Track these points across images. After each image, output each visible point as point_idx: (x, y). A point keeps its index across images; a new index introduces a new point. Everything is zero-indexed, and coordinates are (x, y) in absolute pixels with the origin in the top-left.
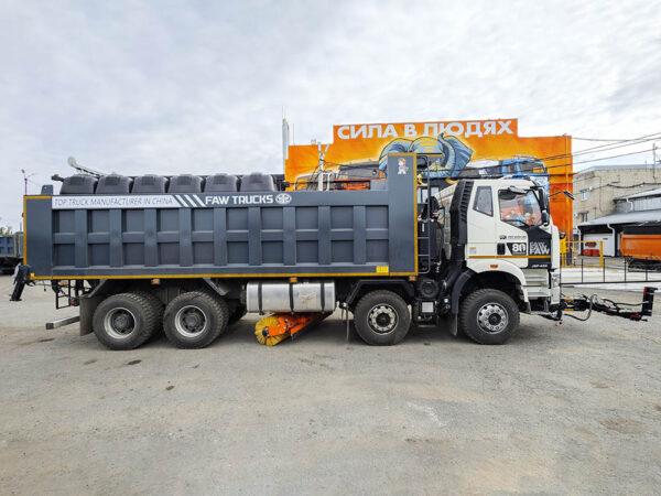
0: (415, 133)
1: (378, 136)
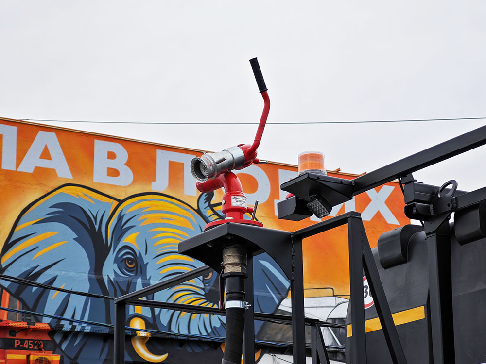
0: (126, 176)
1: (5, 166)
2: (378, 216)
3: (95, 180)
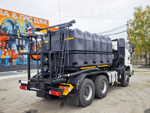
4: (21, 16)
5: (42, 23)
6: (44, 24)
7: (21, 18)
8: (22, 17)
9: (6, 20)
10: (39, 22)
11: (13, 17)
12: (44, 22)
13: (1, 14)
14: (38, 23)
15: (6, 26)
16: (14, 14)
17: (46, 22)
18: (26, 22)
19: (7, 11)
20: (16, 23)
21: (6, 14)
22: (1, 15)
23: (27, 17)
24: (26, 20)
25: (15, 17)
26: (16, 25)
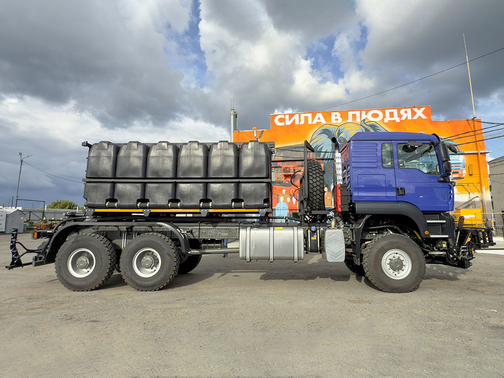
0: (340, 120)
1: (309, 123)
2: (420, 117)
3: (332, 122)
4: (350, 114)
5: (410, 118)
6: (416, 117)
7: (350, 120)
8: (354, 116)
9: (319, 131)
10: (400, 116)
11: (333, 121)
12: (414, 113)
13: (310, 122)
14: (398, 120)
15: (318, 143)
16: (336, 116)
17: (423, 113)
18: (364, 125)
19: (320, 114)
20: (339, 134)
21: (319, 119)
22: (310, 124)
23: (366, 114)
24: (365, 120)
25: (337, 122)
26: (341, 135)
